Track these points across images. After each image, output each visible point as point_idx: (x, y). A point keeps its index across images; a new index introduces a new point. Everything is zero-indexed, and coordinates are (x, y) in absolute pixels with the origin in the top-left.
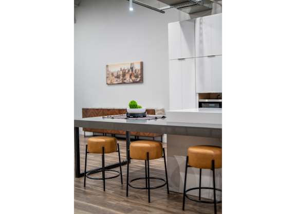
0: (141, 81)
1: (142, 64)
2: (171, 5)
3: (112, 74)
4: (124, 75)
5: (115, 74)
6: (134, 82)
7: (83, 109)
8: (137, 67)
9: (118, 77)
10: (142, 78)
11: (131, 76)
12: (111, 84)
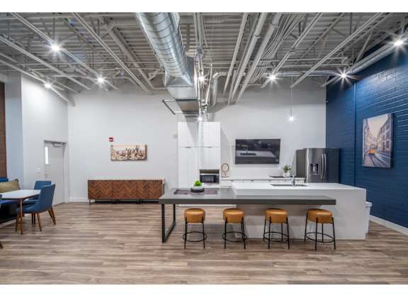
0: (145, 159)
1: (146, 146)
2: (183, 111)
3: (118, 153)
4: (129, 154)
5: (121, 153)
6: (139, 160)
7: (89, 181)
8: (142, 148)
9: (123, 155)
10: (146, 156)
11: (136, 155)
12: (117, 160)
